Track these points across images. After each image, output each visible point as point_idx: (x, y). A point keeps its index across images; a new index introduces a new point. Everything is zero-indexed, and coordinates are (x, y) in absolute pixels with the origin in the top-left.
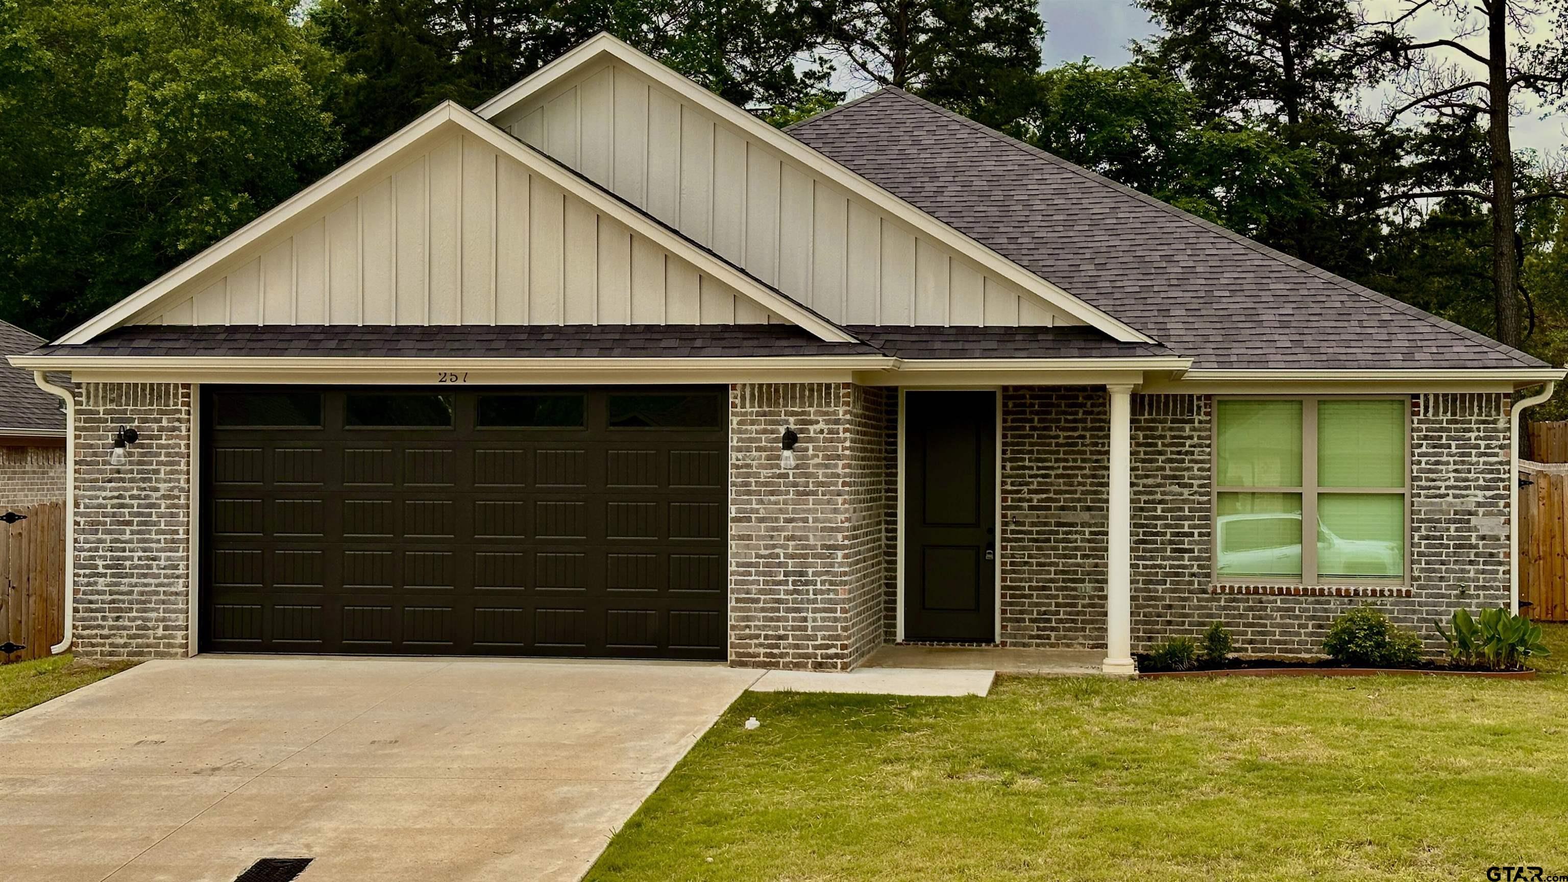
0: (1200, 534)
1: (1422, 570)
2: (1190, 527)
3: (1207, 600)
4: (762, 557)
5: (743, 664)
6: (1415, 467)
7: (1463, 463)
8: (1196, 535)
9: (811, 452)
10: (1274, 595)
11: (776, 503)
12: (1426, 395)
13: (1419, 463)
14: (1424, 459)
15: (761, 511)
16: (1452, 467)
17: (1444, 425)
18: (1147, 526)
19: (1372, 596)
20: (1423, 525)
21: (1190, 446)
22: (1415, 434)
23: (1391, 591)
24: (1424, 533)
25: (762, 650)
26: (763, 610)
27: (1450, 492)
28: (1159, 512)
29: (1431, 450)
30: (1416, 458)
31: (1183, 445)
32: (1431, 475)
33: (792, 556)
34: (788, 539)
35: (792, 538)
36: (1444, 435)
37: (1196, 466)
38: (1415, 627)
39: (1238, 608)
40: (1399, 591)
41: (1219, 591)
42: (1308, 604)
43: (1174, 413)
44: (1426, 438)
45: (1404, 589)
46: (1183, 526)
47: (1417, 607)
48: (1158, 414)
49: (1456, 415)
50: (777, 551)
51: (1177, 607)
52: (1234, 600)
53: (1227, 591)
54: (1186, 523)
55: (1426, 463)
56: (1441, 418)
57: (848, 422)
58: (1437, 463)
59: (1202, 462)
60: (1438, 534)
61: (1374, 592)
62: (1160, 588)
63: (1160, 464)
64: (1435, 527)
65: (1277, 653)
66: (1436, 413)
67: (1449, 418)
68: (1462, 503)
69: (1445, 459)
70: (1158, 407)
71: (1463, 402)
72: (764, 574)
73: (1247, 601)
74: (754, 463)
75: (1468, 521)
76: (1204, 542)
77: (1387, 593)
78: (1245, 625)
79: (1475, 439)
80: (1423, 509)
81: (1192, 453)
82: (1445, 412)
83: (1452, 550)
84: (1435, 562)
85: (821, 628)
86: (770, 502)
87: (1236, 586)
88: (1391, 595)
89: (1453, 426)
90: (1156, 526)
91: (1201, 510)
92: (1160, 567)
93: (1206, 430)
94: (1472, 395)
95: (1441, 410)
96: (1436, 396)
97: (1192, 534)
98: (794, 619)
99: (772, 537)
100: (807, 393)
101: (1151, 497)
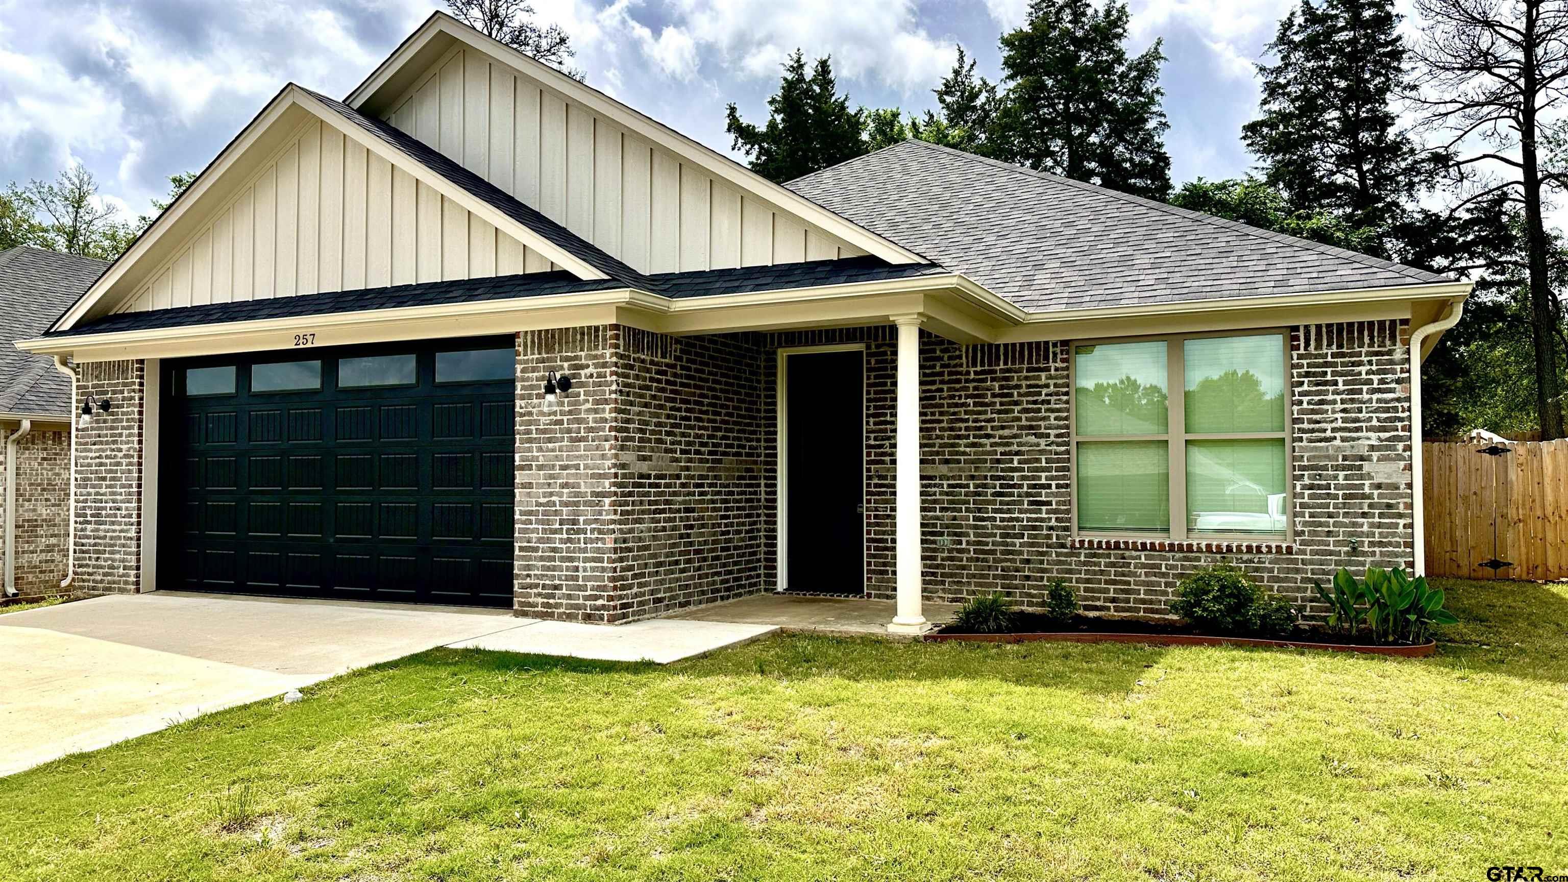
0: (1058, 486)
1: (1305, 524)
2: (1047, 478)
3: (1066, 555)
4: (541, 505)
5: (525, 614)
6: (1295, 408)
7: (1352, 401)
8: (1054, 487)
9: (582, 397)
10: (1137, 550)
11: (553, 450)
12: (1307, 327)
13: (1300, 403)
14: (1305, 399)
15: (541, 458)
16: (1339, 406)
17: (1329, 359)
18: (1003, 478)
19: (1247, 552)
20: (1306, 473)
21: (1047, 395)
22: (1295, 371)
23: (1269, 547)
24: (1307, 481)
25: (540, 600)
26: (542, 559)
27: (1338, 435)
28: (1016, 464)
29: (1314, 388)
30: (1297, 397)
31: (1040, 394)
32: (1315, 417)
33: (566, 504)
34: (563, 486)
35: (565, 486)
36: (1329, 370)
37: (1053, 415)
38: (1299, 588)
39: (1099, 564)
40: (1279, 548)
41: (1078, 545)
42: (1174, 560)
43: (1030, 361)
44: (1307, 374)
45: (1284, 545)
46: (1040, 478)
47: (1300, 566)
48: (1013, 363)
49: (1342, 347)
50: (553, 498)
51: (1034, 562)
52: (1095, 555)
53: (1086, 545)
54: (1043, 475)
55: (1309, 403)
56: (1325, 351)
57: (616, 365)
58: (1322, 402)
59: (1058, 410)
60: (1324, 482)
61: (1249, 548)
62: (1017, 541)
63: (1016, 414)
64: (1320, 475)
65: (1142, 613)
66: (1319, 346)
67: (1335, 350)
68: (1352, 447)
69: (1330, 397)
70: (1014, 357)
71: (1350, 332)
72: (542, 522)
73: (1109, 556)
74: (534, 410)
75: (1360, 468)
76: (1062, 495)
77: (1264, 550)
78: (1106, 582)
79: (1367, 374)
80: (1306, 455)
81: (1049, 402)
82: (1329, 345)
83: (1341, 500)
84: (1321, 515)
85: (588, 578)
86: (548, 450)
87: (1096, 541)
88: (1270, 551)
89: (1339, 360)
90: (1012, 478)
91: (1058, 461)
92: (1017, 520)
93: (1062, 377)
94: (1361, 324)
95: (1325, 343)
96: (1319, 327)
97: (1049, 486)
98: (568, 569)
99: (549, 484)
100: (578, 337)
101: (1007, 449)
